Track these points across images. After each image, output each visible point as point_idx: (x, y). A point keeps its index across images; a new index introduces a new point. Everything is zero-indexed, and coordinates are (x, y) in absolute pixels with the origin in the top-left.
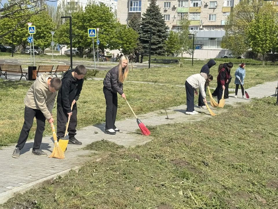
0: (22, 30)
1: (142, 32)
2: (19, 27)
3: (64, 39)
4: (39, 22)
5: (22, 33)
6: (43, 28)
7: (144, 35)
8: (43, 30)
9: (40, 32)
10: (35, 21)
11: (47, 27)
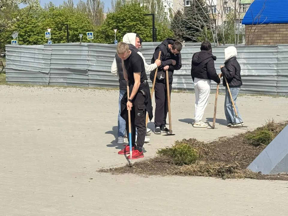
0: (59, 33)
1: (185, 29)
2: (57, 31)
3: (99, 41)
4: (76, 25)
5: (60, 36)
6: (80, 30)
7: (187, 32)
8: (79, 32)
9: (77, 34)
10: (73, 23)
11: (84, 29)
